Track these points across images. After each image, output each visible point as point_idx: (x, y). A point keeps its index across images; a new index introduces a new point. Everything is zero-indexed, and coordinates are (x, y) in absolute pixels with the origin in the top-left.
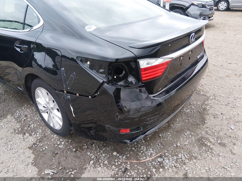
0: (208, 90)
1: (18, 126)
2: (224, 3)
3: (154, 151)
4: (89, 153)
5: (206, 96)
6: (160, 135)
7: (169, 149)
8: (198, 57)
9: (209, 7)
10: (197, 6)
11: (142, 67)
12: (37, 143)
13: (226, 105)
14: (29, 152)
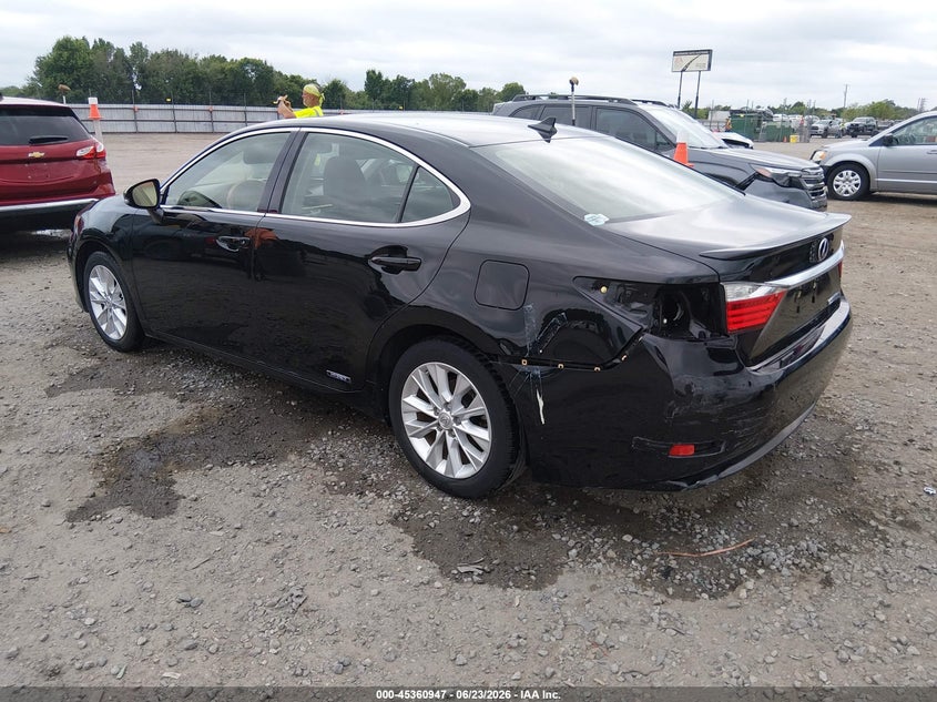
0: (848, 409)
1: (331, 478)
2: (853, 175)
3: (732, 535)
4: (557, 536)
5: (843, 423)
6: (739, 504)
7: (771, 532)
8: (830, 301)
9: (812, 185)
10: (774, 181)
11: (729, 300)
12: (408, 513)
13: (906, 444)
14: (394, 532)
